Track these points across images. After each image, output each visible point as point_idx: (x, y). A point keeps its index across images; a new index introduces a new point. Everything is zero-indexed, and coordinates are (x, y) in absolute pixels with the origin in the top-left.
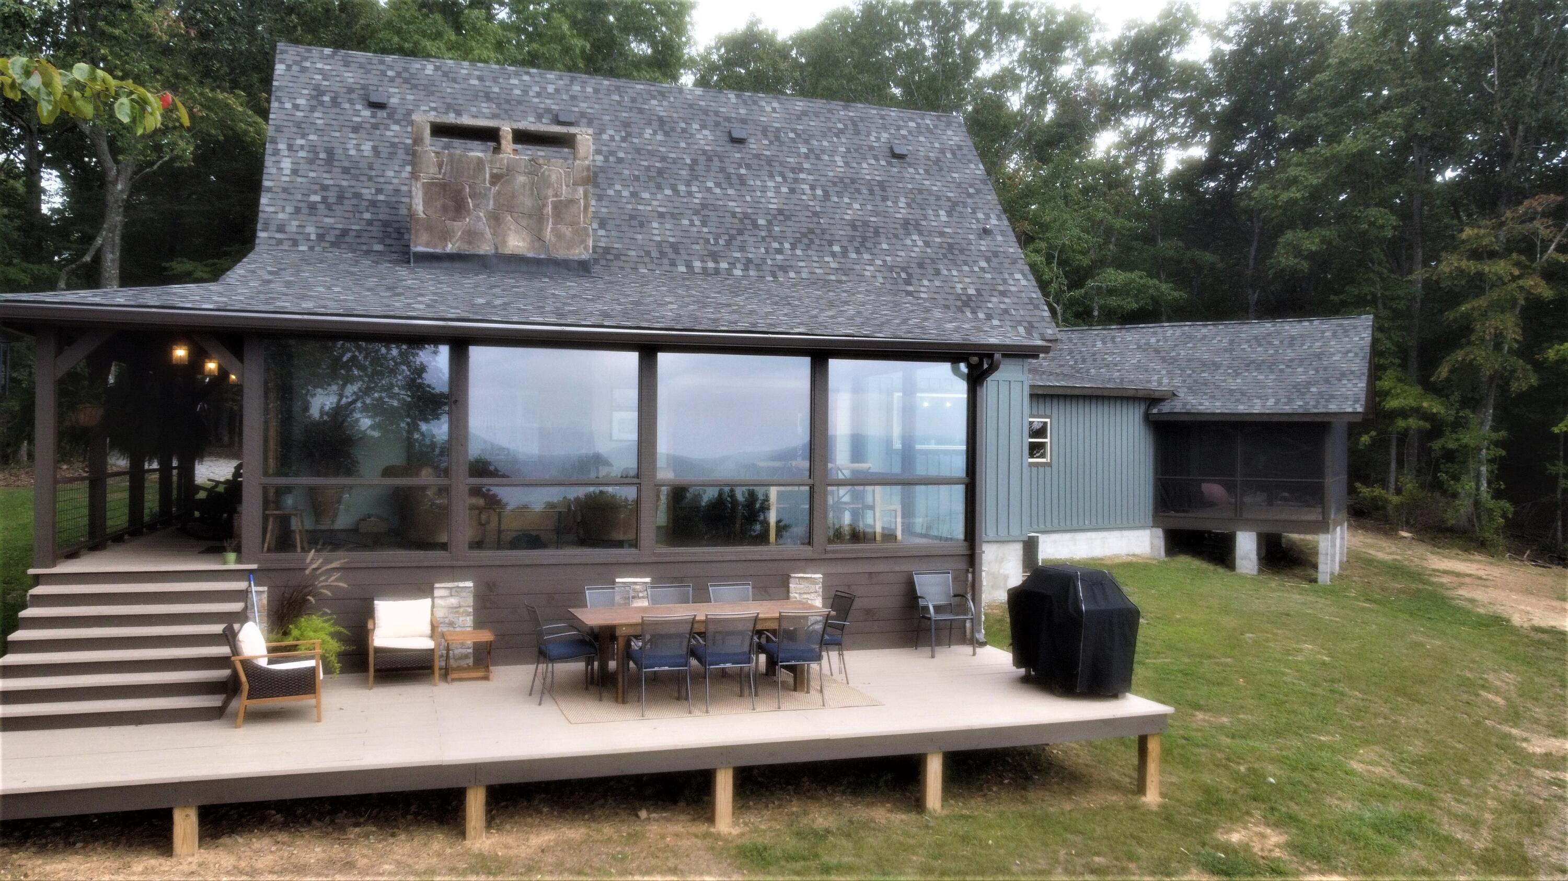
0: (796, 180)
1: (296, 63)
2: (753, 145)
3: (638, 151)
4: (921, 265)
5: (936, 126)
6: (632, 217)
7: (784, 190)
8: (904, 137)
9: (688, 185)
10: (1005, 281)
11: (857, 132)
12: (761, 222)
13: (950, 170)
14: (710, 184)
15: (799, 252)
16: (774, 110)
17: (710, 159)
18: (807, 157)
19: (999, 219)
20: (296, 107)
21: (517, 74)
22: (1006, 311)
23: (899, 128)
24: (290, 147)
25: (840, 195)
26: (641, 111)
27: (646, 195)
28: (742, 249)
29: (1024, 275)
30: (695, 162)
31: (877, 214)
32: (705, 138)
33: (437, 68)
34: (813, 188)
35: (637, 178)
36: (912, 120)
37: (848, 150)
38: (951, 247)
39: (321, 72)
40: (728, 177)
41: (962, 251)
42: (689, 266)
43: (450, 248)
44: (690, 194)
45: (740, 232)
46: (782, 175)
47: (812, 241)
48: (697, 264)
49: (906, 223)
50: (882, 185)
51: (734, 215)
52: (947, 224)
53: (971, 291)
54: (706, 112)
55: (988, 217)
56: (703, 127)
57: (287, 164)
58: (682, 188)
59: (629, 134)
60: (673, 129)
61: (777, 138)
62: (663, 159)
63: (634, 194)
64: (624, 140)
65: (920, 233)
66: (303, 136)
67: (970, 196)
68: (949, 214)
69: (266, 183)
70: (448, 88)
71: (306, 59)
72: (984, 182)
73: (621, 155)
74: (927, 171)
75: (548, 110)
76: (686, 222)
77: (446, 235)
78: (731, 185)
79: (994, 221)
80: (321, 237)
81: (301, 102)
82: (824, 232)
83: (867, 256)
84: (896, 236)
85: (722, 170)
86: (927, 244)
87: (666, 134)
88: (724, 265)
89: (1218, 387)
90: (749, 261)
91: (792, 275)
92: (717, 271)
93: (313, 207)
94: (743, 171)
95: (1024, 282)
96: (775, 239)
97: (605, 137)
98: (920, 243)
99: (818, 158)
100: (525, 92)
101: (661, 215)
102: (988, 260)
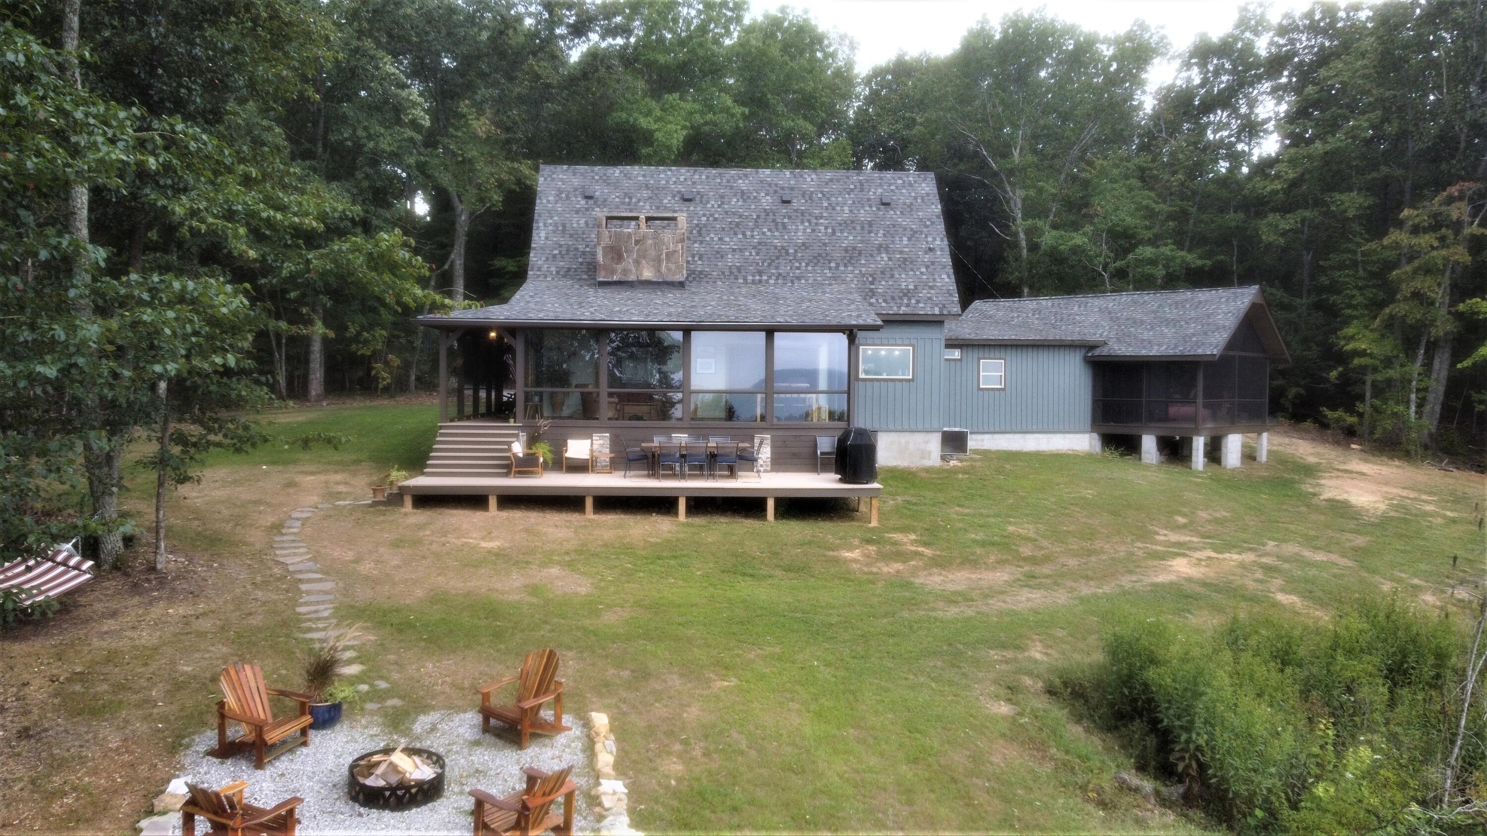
0: (817, 224)
1: (549, 176)
2: (795, 204)
3: (726, 213)
4: (883, 273)
5: (915, 182)
6: (718, 252)
7: (809, 230)
8: (892, 191)
9: (752, 230)
10: (934, 280)
11: (862, 190)
12: (791, 251)
13: (918, 210)
14: (765, 230)
15: (810, 268)
16: (812, 180)
17: (767, 215)
18: (827, 208)
19: (942, 240)
20: (548, 202)
21: (664, 171)
22: (930, 298)
23: (890, 185)
24: (545, 225)
25: (842, 231)
26: (731, 187)
27: (727, 239)
28: (777, 268)
29: (949, 277)
30: (758, 217)
31: (862, 242)
32: (767, 201)
33: (621, 172)
34: (826, 228)
35: (723, 229)
36: (900, 178)
37: (854, 203)
38: (905, 259)
39: (562, 180)
40: (777, 224)
41: (911, 263)
42: (745, 279)
43: (615, 278)
44: (752, 236)
45: (778, 258)
46: (809, 221)
47: (819, 261)
48: (750, 278)
49: (880, 248)
50: (870, 224)
51: (776, 247)
52: (907, 246)
53: (911, 287)
54: (770, 185)
55: (935, 239)
56: (767, 195)
57: (543, 234)
58: (748, 233)
59: (723, 203)
60: (749, 197)
61: (811, 198)
62: (741, 216)
63: (720, 239)
64: (719, 206)
65: (887, 252)
66: (551, 218)
67: (926, 226)
68: (909, 239)
69: (533, 245)
70: (626, 183)
71: (554, 173)
72: (938, 217)
73: (717, 216)
74: (902, 213)
75: (679, 192)
76: (747, 254)
77: (613, 272)
78: (777, 230)
79: (938, 242)
80: (558, 273)
81: (551, 198)
82: (827, 255)
83: (850, 268)
84: (871, 255)
85: (774, 221)
86: (890, 259)
87: (745, 201)
88: (765, 278)
89: (1136, 338)
90: (780, 274)
91: (803, 281)
92: (760, 281)
93: (554, 256)
94: (786, 220)
95: (947, 280)
96: (797, 261)
97: (709, 206)
98: (886, 259)
99: (834, 209)
100: (668, 182)
101: (734, 250)
102: (927, 267)
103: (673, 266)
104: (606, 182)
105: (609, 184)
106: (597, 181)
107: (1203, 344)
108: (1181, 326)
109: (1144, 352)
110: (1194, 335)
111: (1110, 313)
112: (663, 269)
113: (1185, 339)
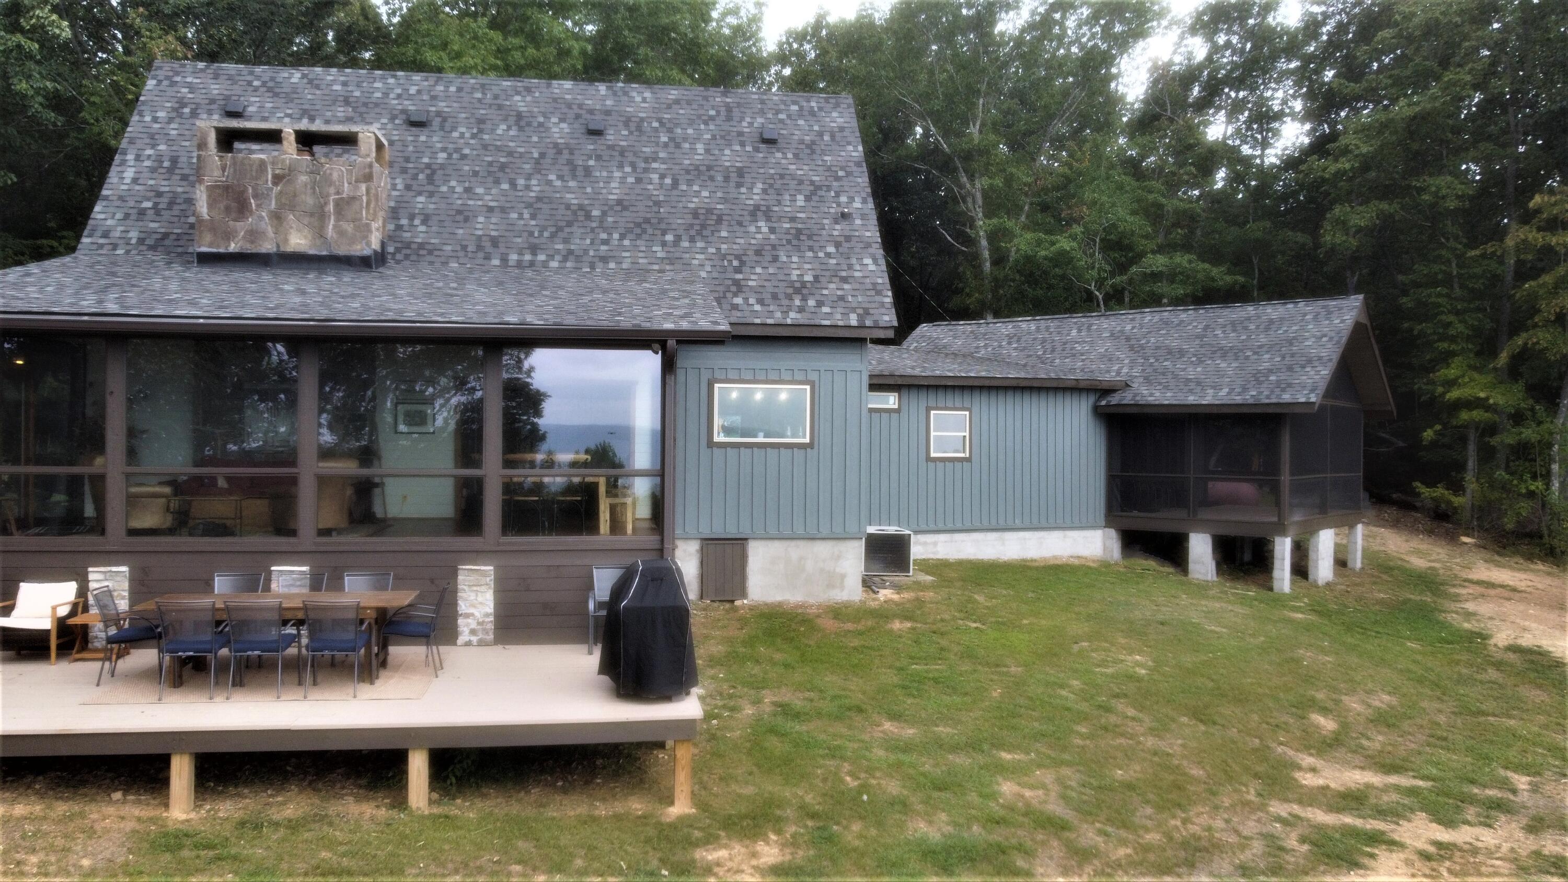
0: (646, 170)
1: (167, 78)
2: (610, 137)
3: (485, 147)
4: (758, 253)
5: (820, 109)
6: (459, 212)
7: (631, 180)
8: (781, 121)
9: (529, 177)
10: (850, 267)
11: (729, 118)
12: (596, 213)
13: (823, 153)
14: (552, 177)
15: (626, 242)
16: (644, 100)
17: (559, 152)
18: (666, 145)
19: (864, 201)
20: (155, 120)
21: (383, 78)
22: (842, 298)
23: (778, 112)
24: (138, 158)
25: (690, 183)
26: (500, 107)
27: (480, 190)
28: (566, 241)
29: (875, 261)
30: (542, 155)
31: (725, 200)
32: (560, 131)
34: (662, 177)
35: (476, 174)
36: (794, 103)
37: (714, 137)
38: (799, 232)
39: (192, 88)
40: (574, 169)
41: (810, 237)
42: (504, 260)
43: (233, 247)
44: (528, 187)
45: (570, 224)
46: (633, 166)
47: (644, 231)
48: (514, 257)
49: (755, 212)
50: (741, 172)
51: (568, 206)
52: (802, 209)
53: (808, 278)
54: (569, 106)
55: (852, 200)
56: (562, 120)
57: (129, 174)
58: (521, 182)
59: (481, 131)
60: (529, 124)
61: (639, 128)
62: (510, 154)
63: (468, 190)
64: (474, 136)
65: (768, 219)
66: (153, 146)
67: (838, 179)
68: (808, 199)
69: (105, 192)
70: (309, 94)
71: (177, 73)
72: (858, 164)
73: (466, 151)
74: (796, 156)
75: (404, 111)
76: (514, 215)
77: (228, 236)
78: (574, 177)
79: (857, 204)
80: (141, 241)
81: (161, 114)
82: (660, 220)
83: (700, 244)
84: (740, 224)
85: (570, 162)
86: (772, 230)
87: (521, 129)
88: (542, 257)
89: (1175, 377)
90: (570, 252)
91: (612, 265)
92: (532, 264)
93: (142, 213)
94: (591, 163)
95: (872, 267)
96: (605, 230)
97: (455, 134)
98: (765, 230)
99: (678, 146)
100: (386, 95)
101: (491, 209)
102: (838, 245)
103: (349, 227)
104: (273, 91)
105: (276, 95)
106: (256, 89)
107: (1290, 385)
108: (1247, 358)
109: (1192, 399)
110: (1271, 371)
111: (1128, 339)
112: (330, 231)
113: (1258, 378)
